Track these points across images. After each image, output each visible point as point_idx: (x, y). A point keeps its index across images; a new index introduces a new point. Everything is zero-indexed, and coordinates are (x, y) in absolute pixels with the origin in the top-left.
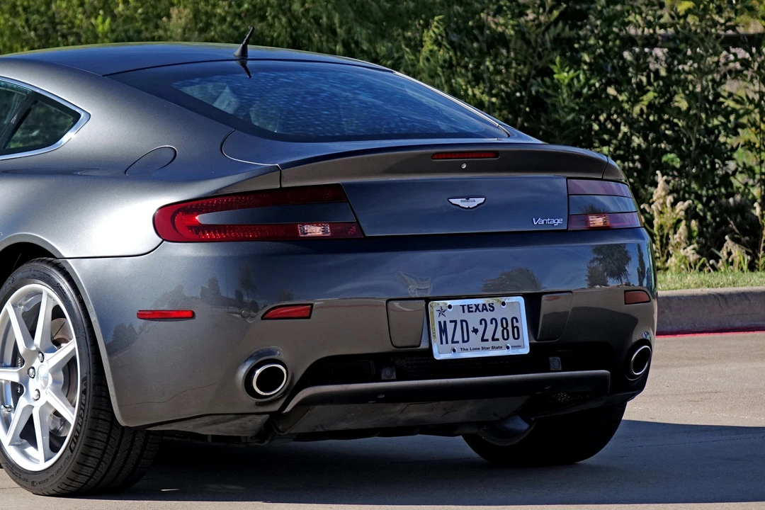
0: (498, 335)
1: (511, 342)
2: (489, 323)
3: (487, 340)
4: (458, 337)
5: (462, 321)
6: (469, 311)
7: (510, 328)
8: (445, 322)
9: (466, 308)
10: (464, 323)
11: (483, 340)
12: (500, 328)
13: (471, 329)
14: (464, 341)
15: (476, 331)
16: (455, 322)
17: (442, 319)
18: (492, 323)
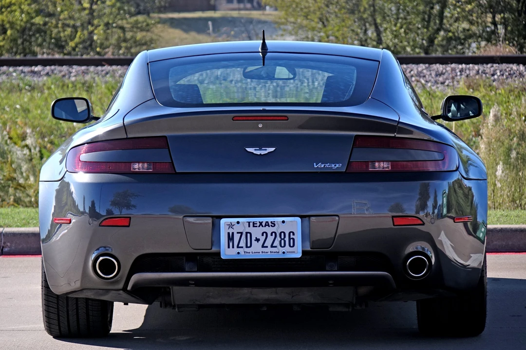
0: (277, 243)
1: (287, 248)
2: (269, 234)
3: (267, 247)
4: (242, 244)
5: (247, 233)
6: (254, 226)
7: (287, 239)
8: (233, 233)
9: (251, 224)
10: (249, 235)
11: (263, 246)
12: (278, 239)
13: (254, 238)
14: (247, 247)
15: (257, 240)
16: (242, 233)
17: (231, 231)
18: (272, 235)
